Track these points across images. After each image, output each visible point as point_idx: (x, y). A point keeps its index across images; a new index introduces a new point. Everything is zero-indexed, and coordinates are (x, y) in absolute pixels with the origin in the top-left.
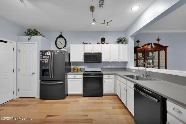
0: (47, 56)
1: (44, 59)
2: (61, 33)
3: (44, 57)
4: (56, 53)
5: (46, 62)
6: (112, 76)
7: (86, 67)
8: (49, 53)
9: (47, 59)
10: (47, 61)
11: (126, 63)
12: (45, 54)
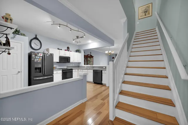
0: (40, 57)
1: (36, 59)
2: (36, 35)
3: (36, 57)
4: (48, 55)
5: (38, 61)
6: (77, 70)
7: (57, 66)
8: (41, 54)
9: (40, 59)
10: (40, 61)
11: (79, 63)
12: (38, 55)
